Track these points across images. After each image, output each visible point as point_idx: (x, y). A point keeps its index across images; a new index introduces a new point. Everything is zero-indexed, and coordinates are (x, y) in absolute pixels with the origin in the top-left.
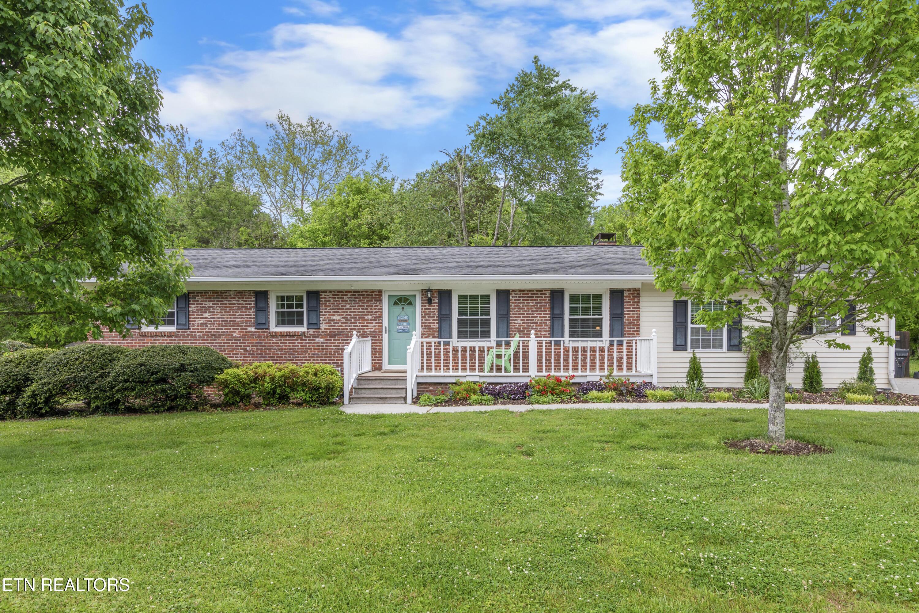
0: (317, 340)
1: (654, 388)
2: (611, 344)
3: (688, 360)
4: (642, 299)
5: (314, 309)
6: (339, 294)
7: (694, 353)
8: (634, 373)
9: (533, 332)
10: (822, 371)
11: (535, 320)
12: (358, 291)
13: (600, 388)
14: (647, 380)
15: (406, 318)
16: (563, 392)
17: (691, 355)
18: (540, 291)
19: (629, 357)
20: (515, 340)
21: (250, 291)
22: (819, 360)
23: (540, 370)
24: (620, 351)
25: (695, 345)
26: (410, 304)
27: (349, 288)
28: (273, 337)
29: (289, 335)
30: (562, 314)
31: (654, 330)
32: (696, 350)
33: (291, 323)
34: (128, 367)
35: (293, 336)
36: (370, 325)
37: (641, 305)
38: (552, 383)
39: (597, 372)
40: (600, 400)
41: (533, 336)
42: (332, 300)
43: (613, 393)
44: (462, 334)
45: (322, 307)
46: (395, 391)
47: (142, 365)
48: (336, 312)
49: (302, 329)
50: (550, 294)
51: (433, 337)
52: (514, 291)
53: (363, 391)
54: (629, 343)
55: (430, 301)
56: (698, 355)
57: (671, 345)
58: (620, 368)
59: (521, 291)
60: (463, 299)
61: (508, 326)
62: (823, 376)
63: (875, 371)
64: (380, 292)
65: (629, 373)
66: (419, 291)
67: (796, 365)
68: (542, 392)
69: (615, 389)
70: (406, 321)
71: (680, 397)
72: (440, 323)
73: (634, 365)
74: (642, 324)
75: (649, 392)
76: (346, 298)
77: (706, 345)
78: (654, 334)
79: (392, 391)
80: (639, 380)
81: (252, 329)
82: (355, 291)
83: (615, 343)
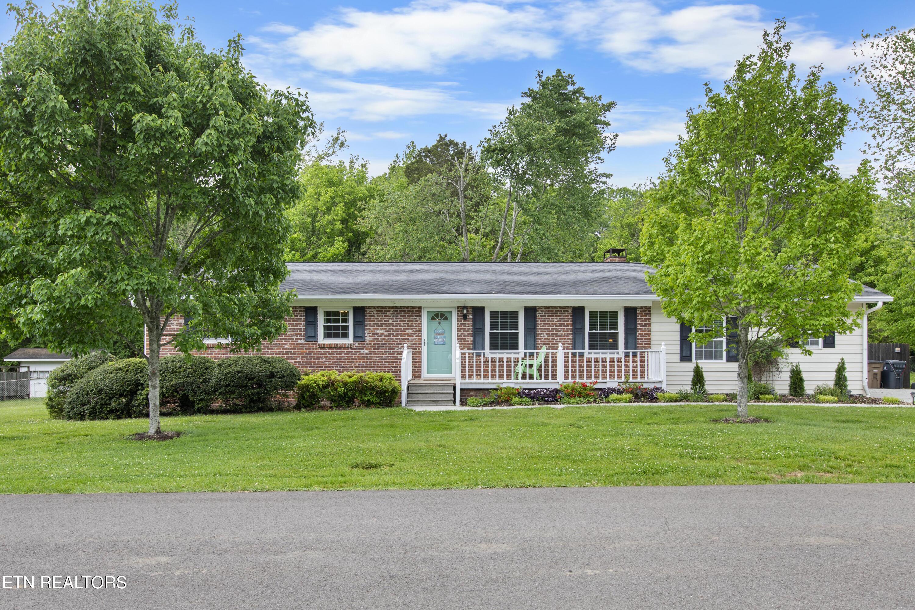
0: (362, 351)
1: (663, 392)
2: (627, 355)
3: (692, 369)
4: (652, 316)
5: (359, 324)
6: (382, 310)
7: (697, 363)
8: (646, 380)
9: (560, 345)
10: (804, 378)
11: (559, 334)
12: (400, 308)
13: (619, 392)
14: (658, 386)
15: (443, 331)
16: (588, 395)
17: (695, 365)
18: (563, 308)
19: (642, 367)
20: (543, 351)
21: (300, 307)
22: (802, 369)
23: (566, 378)
24: (634, 362)
25: (699, 356)
26: (446, 319)
27: (391, 305)
28: (322, 348)
29: (337, 347)
30: (583, 328)
31: (663, 343)
32: (699, 361)
33: (336, 336)
34: (227, 374)
35: (340, 348)
36: (410, 338)
37: (652, 321)
38: (579, 387)
39: (616, 379)
40: (620, 401)
41: (560, 348)
42: (376, 316)
43: (631, 395)
44: (493, 347)
45: (367, 322)
46: (444, 395)
47: (239, 372)
48: (379, 327)
49: (349, 341)
50: (572, 311)
51: (468, 349)
52: (540, 308)
53: (417, 396)
54: (642, 354)
55: (465, 317)
56: (700, 365)
57: (678, 356)
58: (635, 377)
59: (546, 308)
60: (494, 315)
61: (535, 339)
62: (805, 383)
63: (848, 378)
64: (420, 309)
65: (642, 380)
66: (455, 307)
67: (783, 374)
68: (570, 395)
69: (631, 392)
70: (442, 334)
71: (685, 398)
72: (474, 336)
73: (646, 374)
74: (652, 338)
75: (659, 394)
76: (388, 313)
77: (709, 356)
78: (663, 347)
79: (441, 395)
80: (651, 386)
81: (303, 341)
82: (397, 308)
83: (631, 354)
